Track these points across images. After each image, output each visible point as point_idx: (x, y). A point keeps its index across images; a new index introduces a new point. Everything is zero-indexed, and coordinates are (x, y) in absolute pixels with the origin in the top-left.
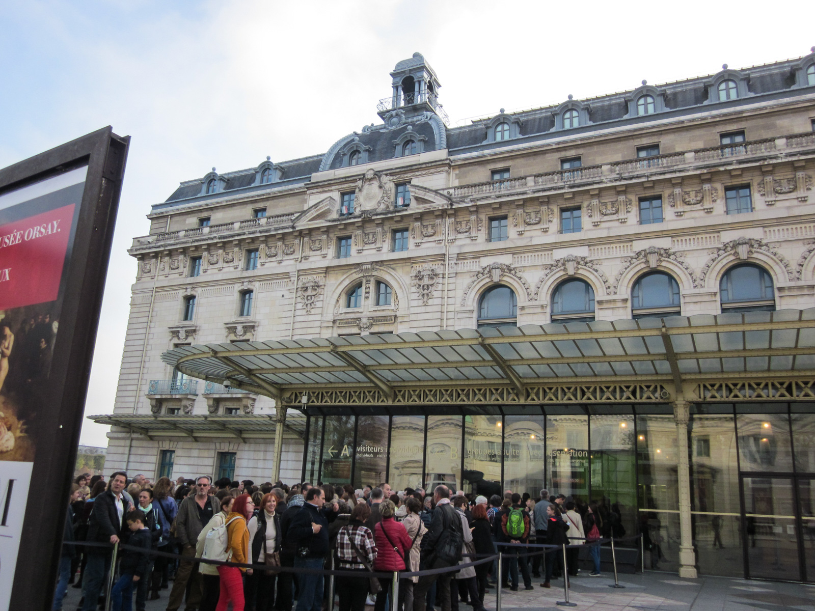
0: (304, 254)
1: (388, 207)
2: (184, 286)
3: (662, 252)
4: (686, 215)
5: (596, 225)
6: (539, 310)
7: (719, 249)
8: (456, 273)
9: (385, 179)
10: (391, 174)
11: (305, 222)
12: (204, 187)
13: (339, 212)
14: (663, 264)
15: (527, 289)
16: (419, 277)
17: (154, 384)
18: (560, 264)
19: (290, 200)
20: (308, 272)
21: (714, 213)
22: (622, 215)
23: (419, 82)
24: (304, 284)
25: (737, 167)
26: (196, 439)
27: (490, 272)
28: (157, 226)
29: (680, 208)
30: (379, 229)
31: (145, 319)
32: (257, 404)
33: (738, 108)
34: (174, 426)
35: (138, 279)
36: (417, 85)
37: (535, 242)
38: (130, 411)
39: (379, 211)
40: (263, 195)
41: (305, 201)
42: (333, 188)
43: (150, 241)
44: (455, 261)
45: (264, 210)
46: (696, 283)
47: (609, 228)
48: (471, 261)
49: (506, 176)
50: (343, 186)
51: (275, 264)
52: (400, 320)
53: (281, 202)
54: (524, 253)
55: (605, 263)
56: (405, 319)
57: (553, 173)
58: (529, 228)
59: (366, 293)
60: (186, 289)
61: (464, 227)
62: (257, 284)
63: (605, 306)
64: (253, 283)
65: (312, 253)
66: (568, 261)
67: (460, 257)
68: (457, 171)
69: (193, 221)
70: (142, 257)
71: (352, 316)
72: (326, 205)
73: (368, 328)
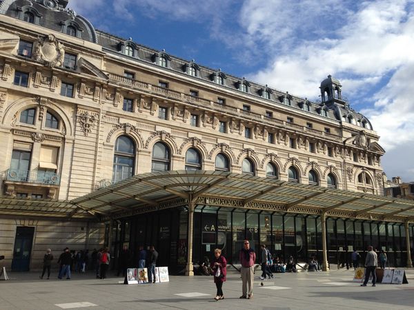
1: (61, 65)
3: (199, 140)
5: (174, 119)
6: (147, 154)
7: (217, 145)
8: (105, 122)
13: (20, 52)
14: (199, 146)
15: (142, 142)
16: (83, 118)
18: (159, 134)
21: (216, 130)
22: (185, 119)
27: (125, 127)
29: (205, 123)
30: (55, 78)
33: (225, 90)
37: (149, 118)
42: (13, 32)
44: (105, 115)
46: (209, 157)
47: (179, 123)
48: (114, 118)
50: (23, 34)
52: (66, 141)
54: (142, 122)
55: (177, 139)
56: (71, 142)
57: (159, 87)
58: (145, 110)
59: (40, 116)
61: (110, 97)
63: (175, 158)
66: (163, 133)
67: (108, 113)
68: (106, 62)
71: (28, 130)
73: (41, 141)
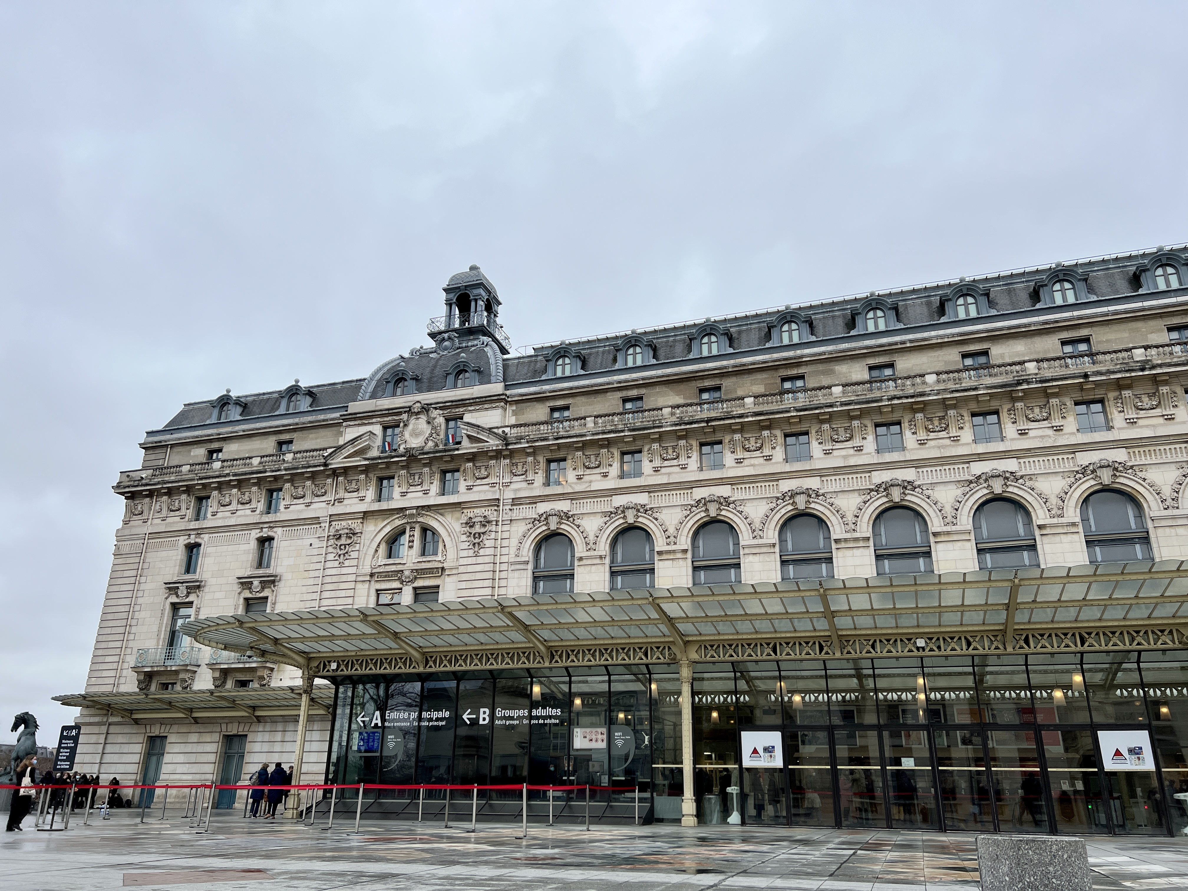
0: (337, 496)
1: (437, 445)
2: (187, 532)
3: (722, 500)
4: (746, 462)
5: (656, 470)
6: (598, 561)
7: (778, 498)
8: (511, 520)
9: (435, 413)
10: (441, 408)
11: (339, 460)
12: (216, 412)
13: (381, 449)
14: (723, 513)
15: (585, 538)
16: (470, 524)
17: (143, 652)
18: (619, 512)
19: (322, 432)
20: (341, 517)
21: (773, 461)
22: (682, 461)
23: (476, 300)
24: (337, 531)
25: (795, 414)
26: (196, 721)
27: (546, 519)
28: (153, 457)
29: (740, 454)
30: (426, 470)
31: (134, 573)
32: (274, 674)
33: (799, 352)
34: (170, 705)
35: (126, 523)
36: (473, 304)
37: (595, 487)
38: (108, 689)
39: (426, 449)
40: (290, 425)
41: (341, 434)
42: (374, 420)
43: (144, 476)
44: (510, 507)
45: (290, 442)
46: (755, 533)
47: (669, 474)
48: (527, 506)
49: (566, 414)
50: (386, 419)
51: (302, 507)
52: (447, 572)
53: (312, 434)
54: (583, 498)
55: (665, 511)
56: (454, 572)
57: (613, 414)
58: (588, 471)
59: (409, 541)
60: (190, 535)
61: (520, 470)
62: (279, 530)
63: (665, 557)
64: (275, 529)
65: (347, 495)
66: (628, 508)
67: (516, 502)
68: (514, 408)
69: (199, 453)
70: (132, 496)
71: (393, 568)
72: (365, 441)
73: (412, 581)
